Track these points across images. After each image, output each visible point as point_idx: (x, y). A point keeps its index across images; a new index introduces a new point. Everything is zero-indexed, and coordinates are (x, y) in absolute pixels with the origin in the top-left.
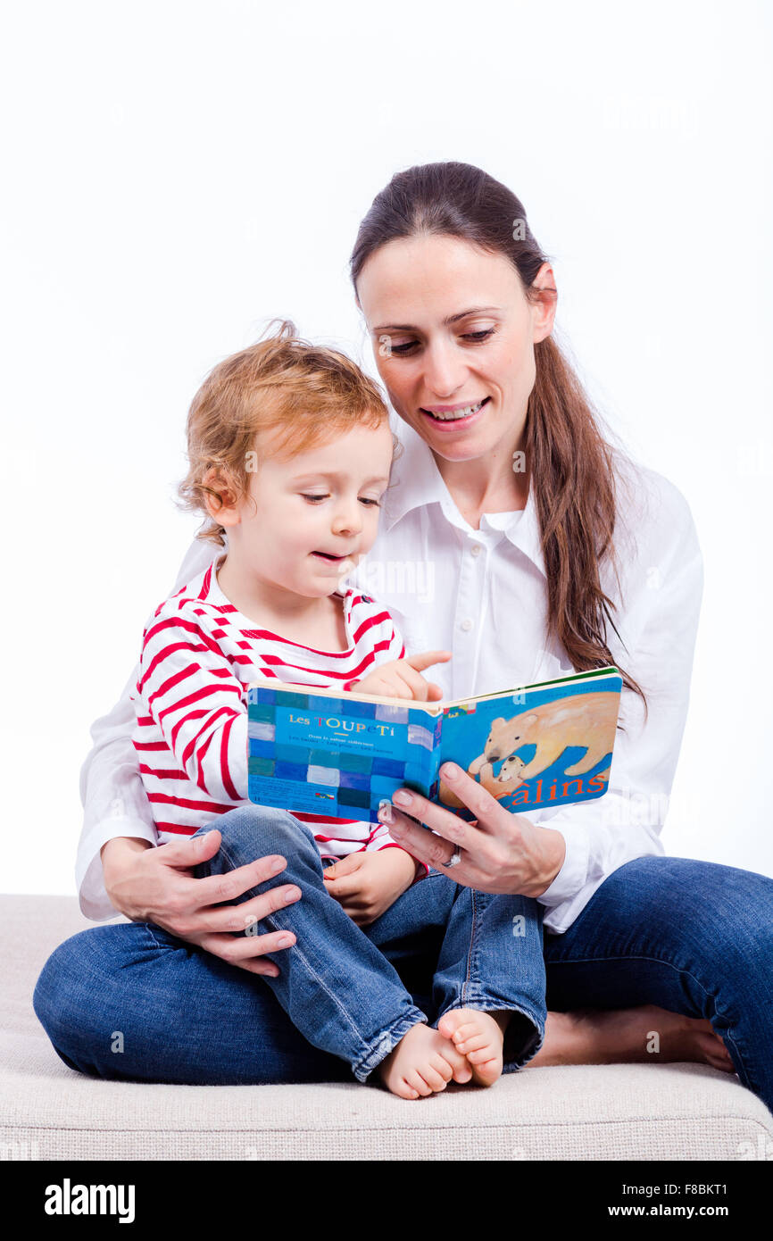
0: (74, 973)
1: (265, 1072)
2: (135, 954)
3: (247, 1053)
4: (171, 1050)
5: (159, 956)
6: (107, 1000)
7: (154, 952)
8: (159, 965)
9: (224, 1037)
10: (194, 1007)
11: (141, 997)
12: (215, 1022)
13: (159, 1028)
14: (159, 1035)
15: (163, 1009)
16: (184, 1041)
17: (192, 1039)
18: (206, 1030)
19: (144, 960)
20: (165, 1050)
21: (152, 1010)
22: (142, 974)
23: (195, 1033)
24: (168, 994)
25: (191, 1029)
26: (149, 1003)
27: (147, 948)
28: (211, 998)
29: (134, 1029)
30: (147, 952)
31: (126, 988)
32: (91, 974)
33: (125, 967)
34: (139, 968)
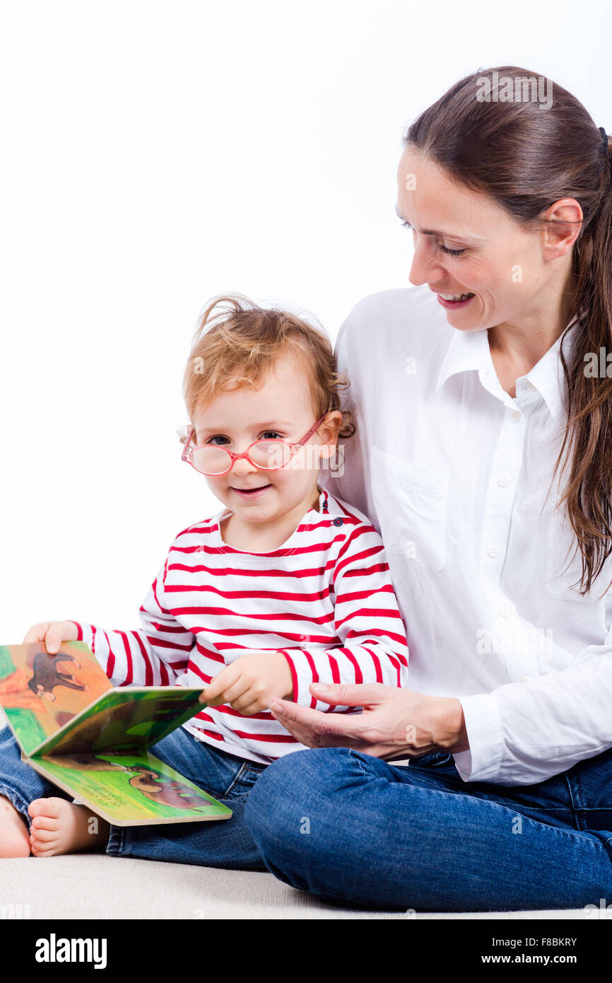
0: (292, 794)
1: (455, 891)
2: (348, 779)
3: (442, 873)
4: (378, 868)
5: (367, 781)
6: (324, 820)
7: (364, 778)
8: (368, 789)
9: (423, 858)
10: (398, 829)
11: (354, 818)
12: (415, 843)
13: (368, 846)
14: (368, 853)
15: (373, 830)
16: (389, 859)
17: (395, 858)
18: (408, 850)
19: (355, 785)
20: (372, 867)
21: (363, 830)
22: (354, 797)
23: (399, 852)
24: (378, 817)
25: (395, 849)
26: (361, 824)
27: (356, 775)
28: (412, 821)
29: (347, 847)
30: (357, 778)
31: (340, 809)
32: (308, 796)
33: (338, 790)
34: (351, 792)
